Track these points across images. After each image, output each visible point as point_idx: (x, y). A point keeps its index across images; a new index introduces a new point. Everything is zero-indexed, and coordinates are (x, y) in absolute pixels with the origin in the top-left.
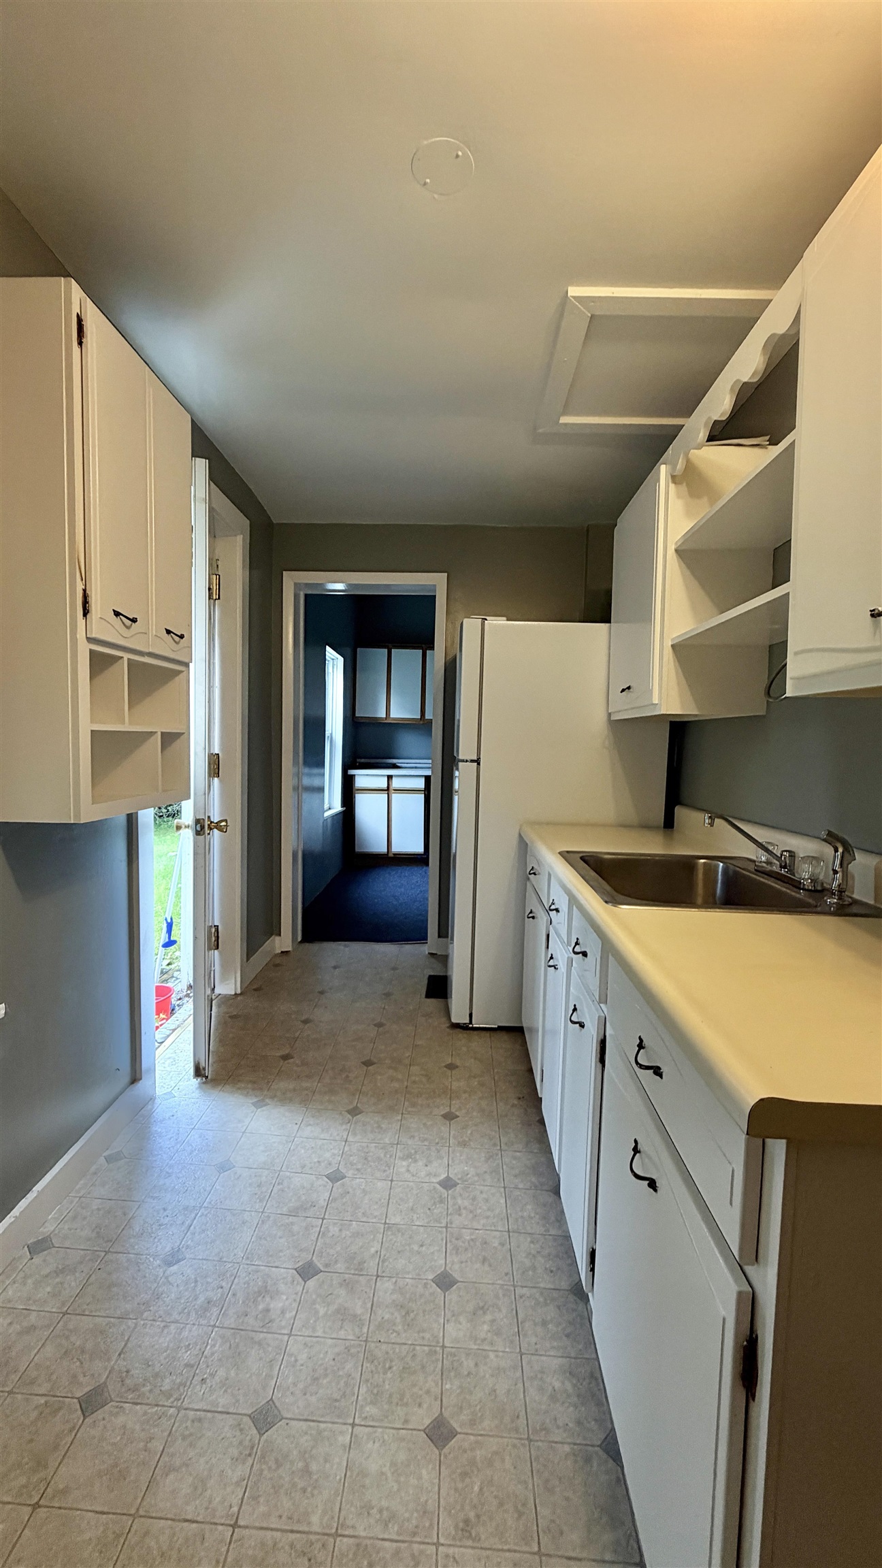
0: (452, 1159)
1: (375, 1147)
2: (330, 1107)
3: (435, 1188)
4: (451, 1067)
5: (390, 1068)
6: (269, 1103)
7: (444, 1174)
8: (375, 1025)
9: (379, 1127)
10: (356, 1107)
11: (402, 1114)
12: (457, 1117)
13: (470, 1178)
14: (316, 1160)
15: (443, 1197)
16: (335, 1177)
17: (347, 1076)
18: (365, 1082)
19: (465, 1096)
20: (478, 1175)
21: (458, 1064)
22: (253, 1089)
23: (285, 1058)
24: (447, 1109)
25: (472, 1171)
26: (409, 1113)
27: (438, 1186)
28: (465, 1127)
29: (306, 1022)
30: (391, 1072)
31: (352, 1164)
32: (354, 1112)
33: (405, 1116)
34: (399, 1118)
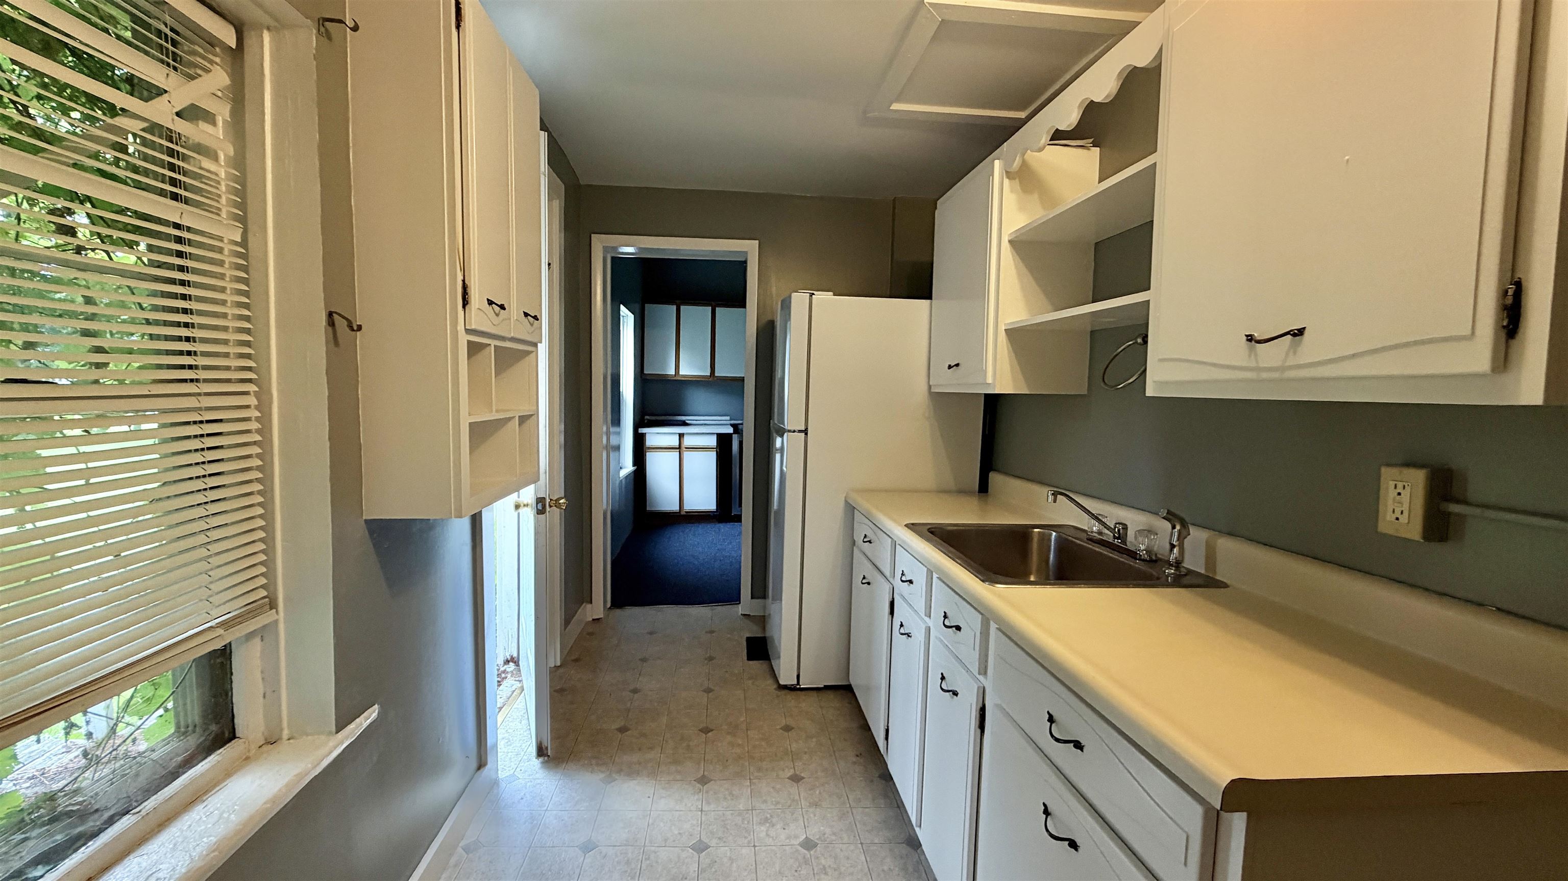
0: (808, 819)
1: (732, 814)
2: (678, 777)
3: (797, 850)
4: (787, 729)
5: (728, 733)
6: (616, 777)
7: (803, 835)
8: (705, 691)
9: (731, 794)
10: (704, 776)
11: (750, 779)
12: (803, 778)
13: (828, 837)
14: (676, 832)
15: (806, 857)
16: (700, 848)
17: (688, 746)
18: (707, 750)
19: (805, 757)
20: (834, 834)
21: (793, 726)
22: (597, 765)
23: (623, 730)
24: (791, 772)
25: (828, 831)
26: (757, 778)
27: (800, 848)
28: (813, 788)
29: (635, 691)
30: (729, 738)
31: (712, 833)
32: (704, 780)
33: (754, 781)
34: (749, 784)
